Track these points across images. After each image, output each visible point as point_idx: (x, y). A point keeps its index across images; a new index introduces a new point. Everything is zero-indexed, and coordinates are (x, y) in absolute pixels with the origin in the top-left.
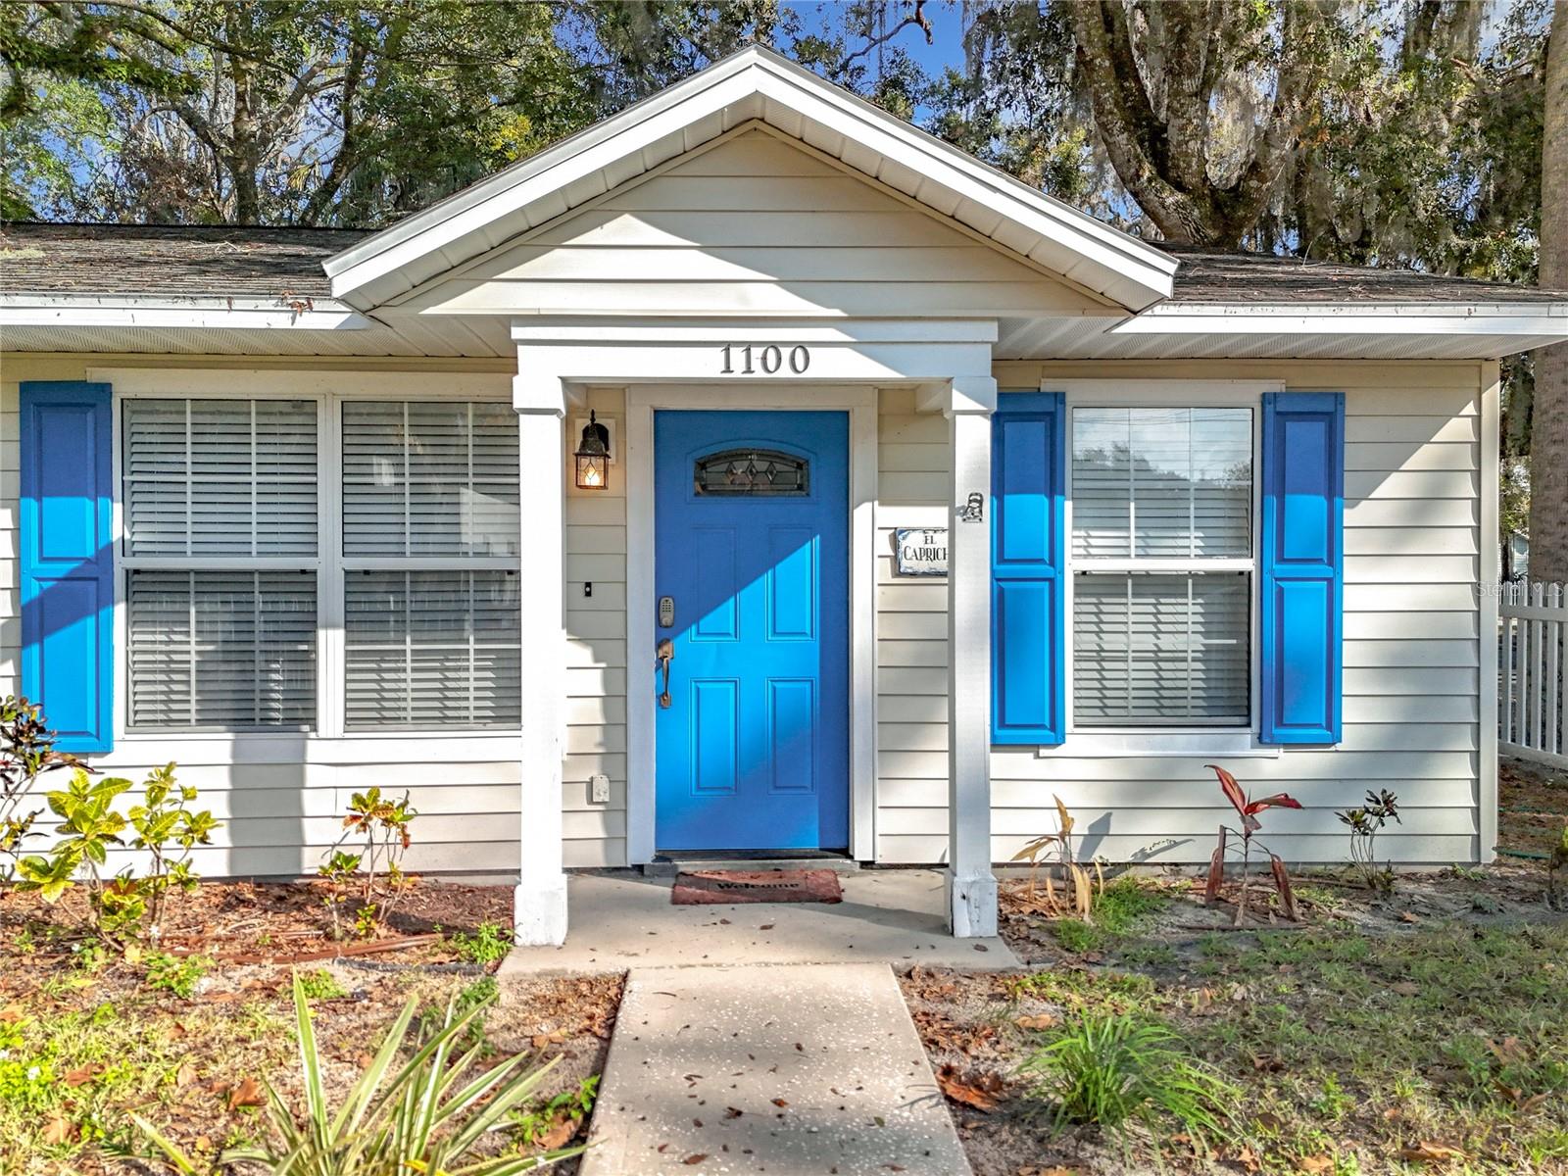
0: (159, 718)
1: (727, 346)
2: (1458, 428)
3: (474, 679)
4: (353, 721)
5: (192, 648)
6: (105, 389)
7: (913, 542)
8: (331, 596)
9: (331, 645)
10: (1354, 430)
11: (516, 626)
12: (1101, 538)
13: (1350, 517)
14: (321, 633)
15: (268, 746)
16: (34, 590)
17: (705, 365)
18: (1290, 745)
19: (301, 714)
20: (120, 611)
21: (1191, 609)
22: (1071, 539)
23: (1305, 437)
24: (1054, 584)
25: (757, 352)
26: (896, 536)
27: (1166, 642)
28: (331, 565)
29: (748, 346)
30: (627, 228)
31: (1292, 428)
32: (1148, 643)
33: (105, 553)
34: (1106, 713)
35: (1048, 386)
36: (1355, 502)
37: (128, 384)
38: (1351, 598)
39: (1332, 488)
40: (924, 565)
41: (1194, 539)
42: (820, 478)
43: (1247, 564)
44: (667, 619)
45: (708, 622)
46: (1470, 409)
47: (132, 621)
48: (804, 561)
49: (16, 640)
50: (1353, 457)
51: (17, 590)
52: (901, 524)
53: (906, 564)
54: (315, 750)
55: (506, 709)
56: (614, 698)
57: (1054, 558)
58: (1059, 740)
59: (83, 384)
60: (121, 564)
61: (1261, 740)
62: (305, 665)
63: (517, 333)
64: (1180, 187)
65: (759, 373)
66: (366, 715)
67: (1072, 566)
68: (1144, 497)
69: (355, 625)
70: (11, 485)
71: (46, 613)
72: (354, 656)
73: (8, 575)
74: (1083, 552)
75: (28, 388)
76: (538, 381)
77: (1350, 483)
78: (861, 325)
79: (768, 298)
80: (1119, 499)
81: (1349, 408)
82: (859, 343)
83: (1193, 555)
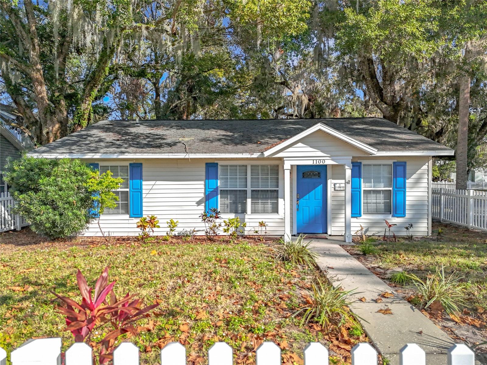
1: (313, 160)
2: (425, 167)
3: (269, 206)
4: (252, 212)
5: (229, 201)
6: (217, 164)
7: (337, 185)
8: (249, 194)
9: (249, 201)
10: (408, 168)
12: (367, 185)
13: (407, 181)
14: (248, 199)
15: (240, 216)
16: (207, 193)
17: (310, 163)
18: (398, 217)
19: (244, 211)
20: (219, 196)
21: (382, 196)
22: (362, 185)
23: (400, 168)
24: (360, 192)
25: (317, 161)
26: (335, 184)
27: (378, 201)
28: (249, 189)
29: (316, 160)
30: (300, 144)
31: (398, 168)
32: (375, 201)
33: (217, 188)
34: (368, 212)
35: (359, 161)
36: (408, 179)
37: (220, 163)
38: (407, 194)
39: (405, 177)
40: (339, 189)
41: (382, 185)
42: (322, 175)
43: (391, 189)
44: (298, 197)
45: (304, 198)
46: (427, 164)
47: (221, 198)
48: (320, 188)
49: (204, 200)
50: (408, 172)
51: (205, 193)
52: (335, 183)
53: (336, 189)
54: (247, 216)
55: (275, 210)
57: (360, 188)
58: (361, 216)
59: (214, 163)
60: (219, 189)
61: (393, 216)
62: (244, 205)
63: (285, 159)
64: (386, 103)
65: (318, 164)
66: (254, 212)
67: (363, 189)
68: (374, 178)
69: (252, 198)
70: (204, 178)
71: (209, 196)
72: (252, 203)
73: (203, 191)
74: (364, 187)
75: (207, 164)
76: (287, 165)
77: (407, 176)
78: (332, 157)
79: (320, 154)
80: (370, 178)
81: (407, 164)
82: (332, 160)
83: (382, 187)
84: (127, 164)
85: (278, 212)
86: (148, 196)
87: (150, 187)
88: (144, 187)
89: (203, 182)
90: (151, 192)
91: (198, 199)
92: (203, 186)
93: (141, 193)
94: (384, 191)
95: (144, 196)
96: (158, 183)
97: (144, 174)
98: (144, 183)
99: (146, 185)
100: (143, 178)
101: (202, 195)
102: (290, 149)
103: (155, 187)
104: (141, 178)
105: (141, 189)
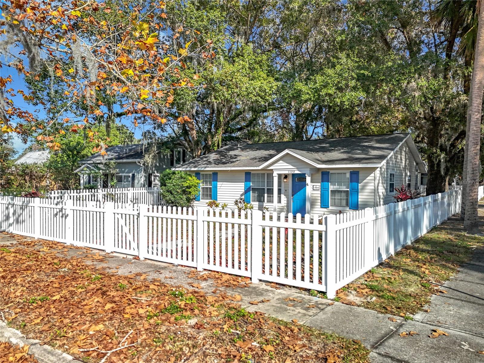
0: (254, 201)
1: (289, 171)
2: (372, 175)
4: (268, 202)
5: (256, 195)
6: (250, 173)
7: (315, 187)
8: (266, 191)
9: (266, 195)
10: (360, 175)
11: (273, 194)
12: (334, 187)
13: (359, 185)
15: (261, 203)
18: (353, 209)
19: (264, 201)
21: (343, 194)
23: (355, 176)
24: (328, 191)
25: (291, 171)
26: (313, 186)
27: (342, 198)
28: (266, 188)
30: (281, 162)
31: (353, 175)
32: (340, 198)
34: (334, 205)
35: (328, 171)
36: (360, 183)
37: (252, 172)
38: (359, 193)
39: (358, 182)
40: (316, 189)
43: (348, 190)
44: (293, 194)
45: (297, 194)
47: (252, 192)
49: (244, 193)
50: (360, 178)
51: (245, 189)
53: (314, 189)
54: (264, 204)
56: (288, 201)
57: (328, 189)
58: (328, 207)
60: (251, 187)
61: (350, 209)
62: (264, 197)
63: (274, 170)
68: (337, 182)
69: (268, 193)
70: (244, 180)
71: (247, 191)
72: (268, 196)
73: (243, 188)
74: (331, 188)
75: (246, 173)
76: (275, 174)
77: (360, 181)
78: (298, 169)
79: (291, 167)
80: (335, 182)
81: (360, 173)
82: (298, 170)
83: (344, 188)
84: (211, 173)
85: (280, 202)
86: (220, 190)
87: (220, 185)
88: (218, 185)
89: (244, 183)
90: (221, 188)
91: (241, 193)
92: (243, 186)
93: (217, 188)
94: (344, 191)
95: (218, 190)
96: (224, 183)
97: (218, 178)
98: (218, 183)
99: (219, 184)
101: (243, 191)
102: (276, 165)
103: (223, 185)
104: (217, 181)
105: (217, 186)
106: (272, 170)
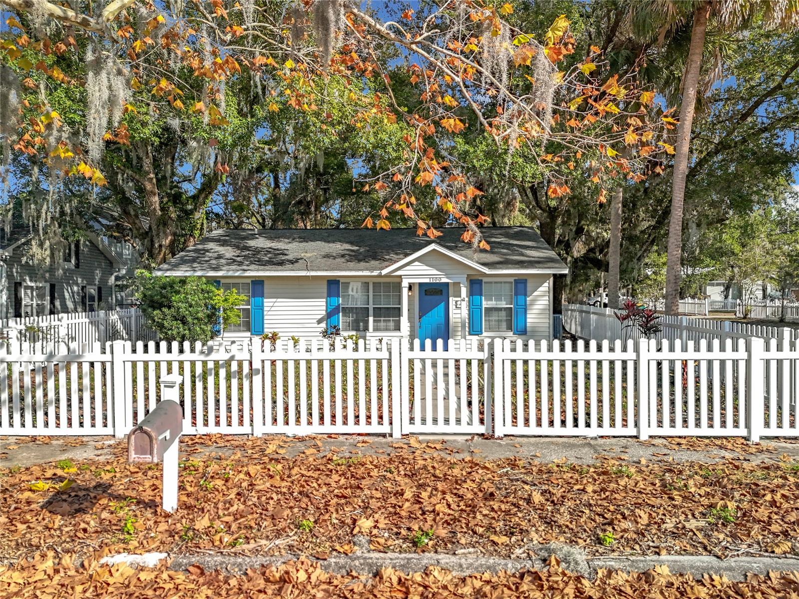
0: (347, 330)
1: (430, 278)
2: (546, 284)
3: (392, 325)
4: (374, 330)
5: (351, 319)
6: (339, 281)
7: (459, 303)
8: (371, 312)
9: (371, 319)
10: (529, 285)
12: (489, 302)
13: (528, 298)
14: (370, 317)
15: (361, 333)
16: (329, 311)
17: (427, 281)
18: (519, 335)
19: (366, 329)
20: (341, 314)
21: (503, 313)
22: (484, 302)
23: (521, 286)
24: (481, 310)
26: (456, 302)
27: (500, 318)
28: (371, 307)
29: (433, 278)
30: (417, 263)
31: (519, 285)
32: (497, 318)
33: (339, 305)
34: (489, 329)
35: (480, 278)
36: (529, 296)
37: (342, 280)
38: (528, 311)
39: (526, 295)
41: (504, 302)
42: (444, 292)
43: (512, 306)
44: (421, 315)
45: (427, 315)
46: (548, 282)
47: (343, 315)
48: (443, 304)
49: (326, 318)
50: (529, 289)
51: (326, 311)
52: (456, 300)
54: (368, 334)
55: (398, 328)
56: (413, 326)
57: (481, 305)
58: (482, 334)
59: (336, 281)
60: (341, 307)
61: (514, 334)
62: (367, 322)
63: (403, 277)
64: (541, 208)
65: (434, 281)
66: (376, 329)
67: (484, 306)
68: (495, 295)
69: (374, 316)
70: (325, 295)
71: (331, 314)
72: (374, 321)
73: (324, 308)
74: (485, 304)
75: (328, 281)
76: (405, 283)
77: (528, 293)
78: (447, 275)
79: (435, 272)
80: (492, 296)
81: (528, 281)
82: (447, 278)
83: (503, 304)
84: (249, 281)
85: (399, 330)
86: (270, 313)
87: (271, 304)
88: (265, 304)
89: (324, 300)
90: (273, 309)
91: (319, 317)
92: (324, 304)
93: (263, 310)
94: (506, 309)
95: (265, 313)
96: (279, 300)
97: (266, 291)
98: (265, 300)
99: (268, 303)
100: (265, 295)
101: (324, 313)
102: (408, 268)
103: (276, 304)
104: (262, 296)
105: (263, 305)
106: (400, 276)
